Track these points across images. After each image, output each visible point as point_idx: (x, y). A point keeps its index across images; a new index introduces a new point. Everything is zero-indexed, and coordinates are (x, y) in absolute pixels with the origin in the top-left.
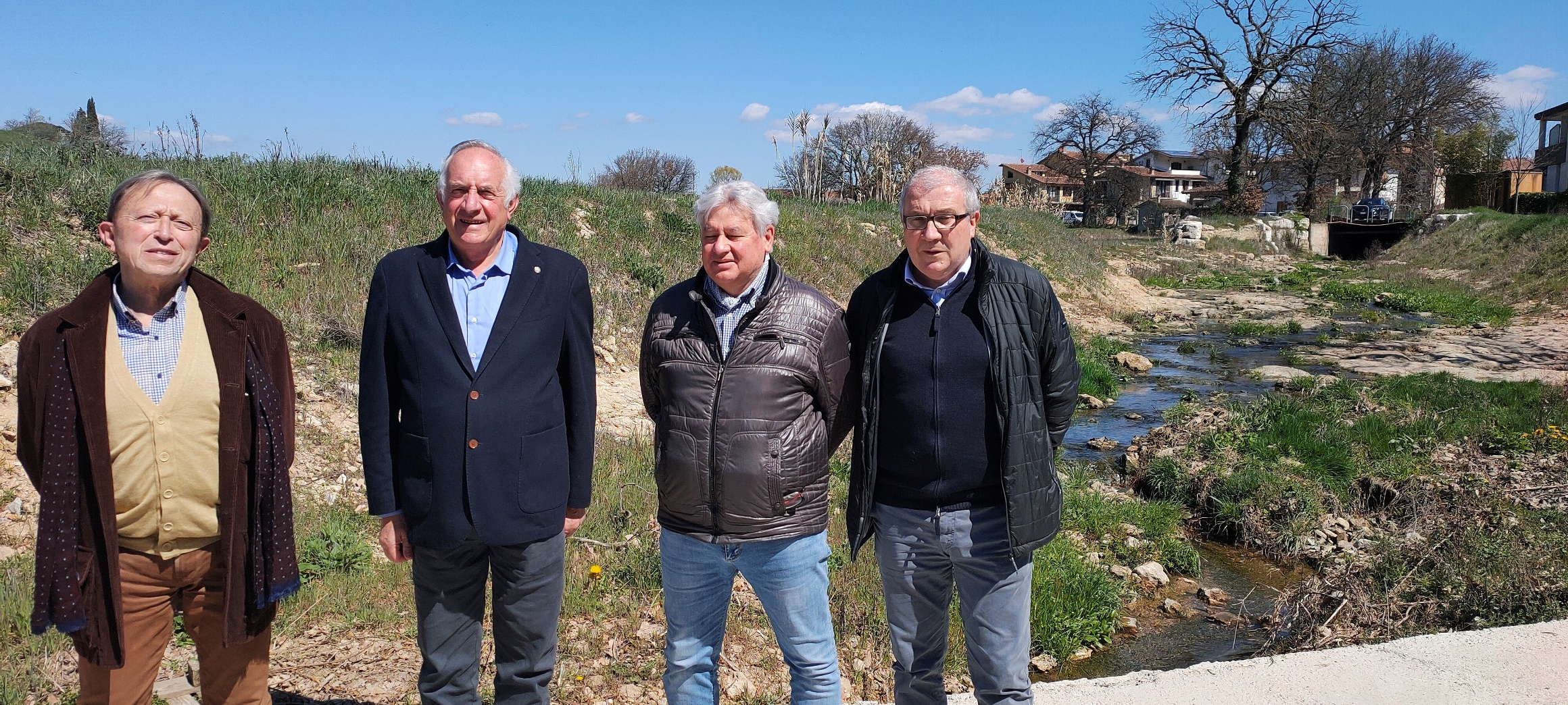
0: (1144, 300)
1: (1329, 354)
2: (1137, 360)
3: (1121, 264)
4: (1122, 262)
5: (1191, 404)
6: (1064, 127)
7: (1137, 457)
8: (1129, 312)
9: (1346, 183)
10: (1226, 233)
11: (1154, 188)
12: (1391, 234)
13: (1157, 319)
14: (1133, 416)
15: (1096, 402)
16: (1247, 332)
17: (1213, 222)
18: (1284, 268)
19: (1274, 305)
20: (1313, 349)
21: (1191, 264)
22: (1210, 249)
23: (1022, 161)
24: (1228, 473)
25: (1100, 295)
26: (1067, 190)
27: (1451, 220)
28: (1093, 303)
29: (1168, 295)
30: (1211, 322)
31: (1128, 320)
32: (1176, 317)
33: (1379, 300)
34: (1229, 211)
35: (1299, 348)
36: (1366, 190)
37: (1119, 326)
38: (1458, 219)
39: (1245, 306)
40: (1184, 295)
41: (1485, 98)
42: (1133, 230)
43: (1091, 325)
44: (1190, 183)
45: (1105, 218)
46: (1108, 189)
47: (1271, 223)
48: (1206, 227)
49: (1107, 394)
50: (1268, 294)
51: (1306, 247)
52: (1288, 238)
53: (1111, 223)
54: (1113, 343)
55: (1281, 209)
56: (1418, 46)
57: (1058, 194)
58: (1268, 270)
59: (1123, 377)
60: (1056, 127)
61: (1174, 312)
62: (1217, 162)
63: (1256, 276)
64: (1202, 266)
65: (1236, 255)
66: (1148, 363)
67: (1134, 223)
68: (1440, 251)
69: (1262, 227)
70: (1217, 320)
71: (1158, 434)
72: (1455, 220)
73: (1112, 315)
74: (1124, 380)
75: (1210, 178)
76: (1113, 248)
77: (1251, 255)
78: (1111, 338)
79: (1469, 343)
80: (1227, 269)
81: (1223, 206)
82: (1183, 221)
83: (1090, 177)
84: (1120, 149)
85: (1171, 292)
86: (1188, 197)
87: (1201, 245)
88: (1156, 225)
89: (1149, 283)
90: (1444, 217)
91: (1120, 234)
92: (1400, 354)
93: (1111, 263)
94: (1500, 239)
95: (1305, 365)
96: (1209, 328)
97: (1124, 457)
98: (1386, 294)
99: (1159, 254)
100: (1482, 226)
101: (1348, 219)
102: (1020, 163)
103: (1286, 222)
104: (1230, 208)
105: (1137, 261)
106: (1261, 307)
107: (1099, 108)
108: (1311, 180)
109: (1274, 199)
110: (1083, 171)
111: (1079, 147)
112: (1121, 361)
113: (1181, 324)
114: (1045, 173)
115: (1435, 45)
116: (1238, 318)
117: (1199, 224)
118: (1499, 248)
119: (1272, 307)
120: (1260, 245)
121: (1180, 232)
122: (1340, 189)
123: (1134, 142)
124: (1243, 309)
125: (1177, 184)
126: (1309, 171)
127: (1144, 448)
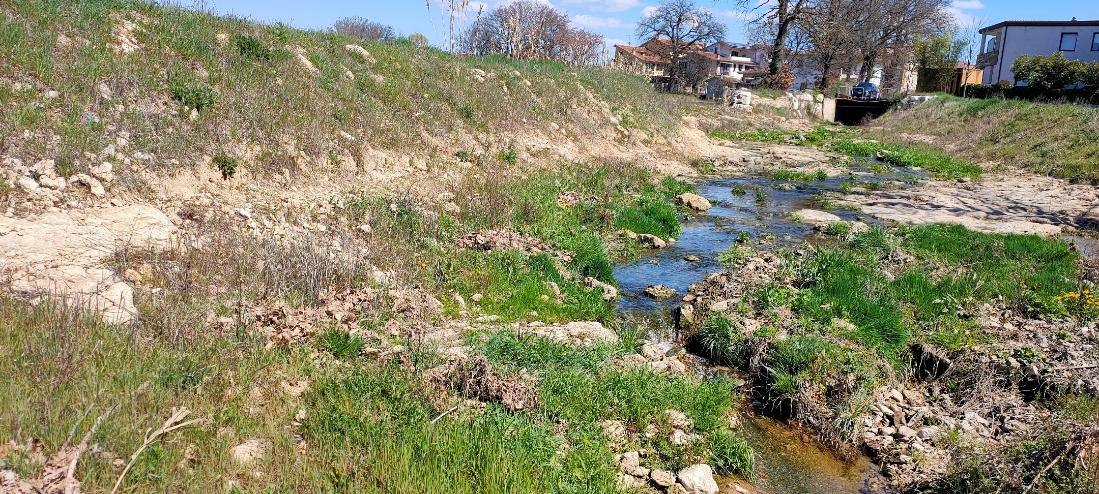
0: (708, 148)
1: (852, 200)
2: (699, 200)
3: (692, 119)
4: (693, 118)
5: (744, 248)
6: (659, 20)
7: (692, 309)
8: (695, 158)
9: (848, 72)
10: (767, 101)
11: (719, 68)
12: (879, 108)
13: (717, 164)
14: (691, 259)
15: (659, 242)
16: (785, 178)
17: (759, 93)
18: (806, 129)
19: (803, 156)
20: (839, 195)
21: (742, 122)
22: (755, 112)
23: (630, 43)
24: (783, 336)
25: (674, 143)
26: (659, 66)
27: (922, 100)
28: (667, 148)
29: (726, 145)
30: (757, 168)
31: (694, 164)
32: (732, 163)
33: (880, 156)
34: (770, 86)
35: (828, 194)
36: (862, 77)
37: (687, 169)
38: (926, 99)
39: (783, 156)
40: (737, 145)
41: (945, 17)
42: (703, 97)
43: (664, 167)
44: (744, 67)
45: (684, 88)
46: (688, 67)
47: (798, 96)
48: (754, 96)
49: (670, 233)
50: (798, 147)
51: (820, 115)
52: (808, 108)
53: (688, 91)
54: (680, 183)
55: (803, 87)
57: (653, 69)
58: (794, 129)
59: (686, 216)
60: (654, 20)
61: (731, 159)
62: (762, 52)
63: (787, 134)
64: (750, 124)
65: (774, 119)
66: (708, 204)
67: (704, 92)
68: (915, 122)
69: (792, 99)
70: (762, 166)
71: (713, 283)
72: (924, 100)
73: (681, 159)
74: (687, 219)
75: (757, 64)
76: (688, 108)
77: (784, 119)
78: (679, 179)
79: (958, 195)
80: (767, 127)
81: (766, 83)
82: (738, 91)
83: (676, 57)
84: (698, 39)
85: (728, 142)
86: (741, 76)
87: (750, 109)
88: (719, 93)
89: (712, 135)
90: (917, 98)
91: (693, 99)
92: (906, 202)
93: (685, 118)
94: (961, 115)
95: (834, 209)
96: (755, 173)
97: (679, 309)
98: (884, 151)
99: (720, 114)
100: (946, 105)
101: (849, 95)
102: (628, 45)
103: (808, 96)
104: (771, 84)
105: (704, 118)
106: (795, 157)
107: (685, 8)
108: (826, 67)
109: (799, 80)
110: (671, 53)
111: (669, 35)
112: (685, 201)
113: (735, 169)
114: (645, 53)
116: (778, 167)
117: (749, 94)
118: (960, 121)
119: (803, 158)
120: (790, 112)
121: (736, 99)
122: (843, 76)
123: (708, 34)
124: (781, 158)
125: (735, 66)
126: (826, 62)
127: (699, 299)
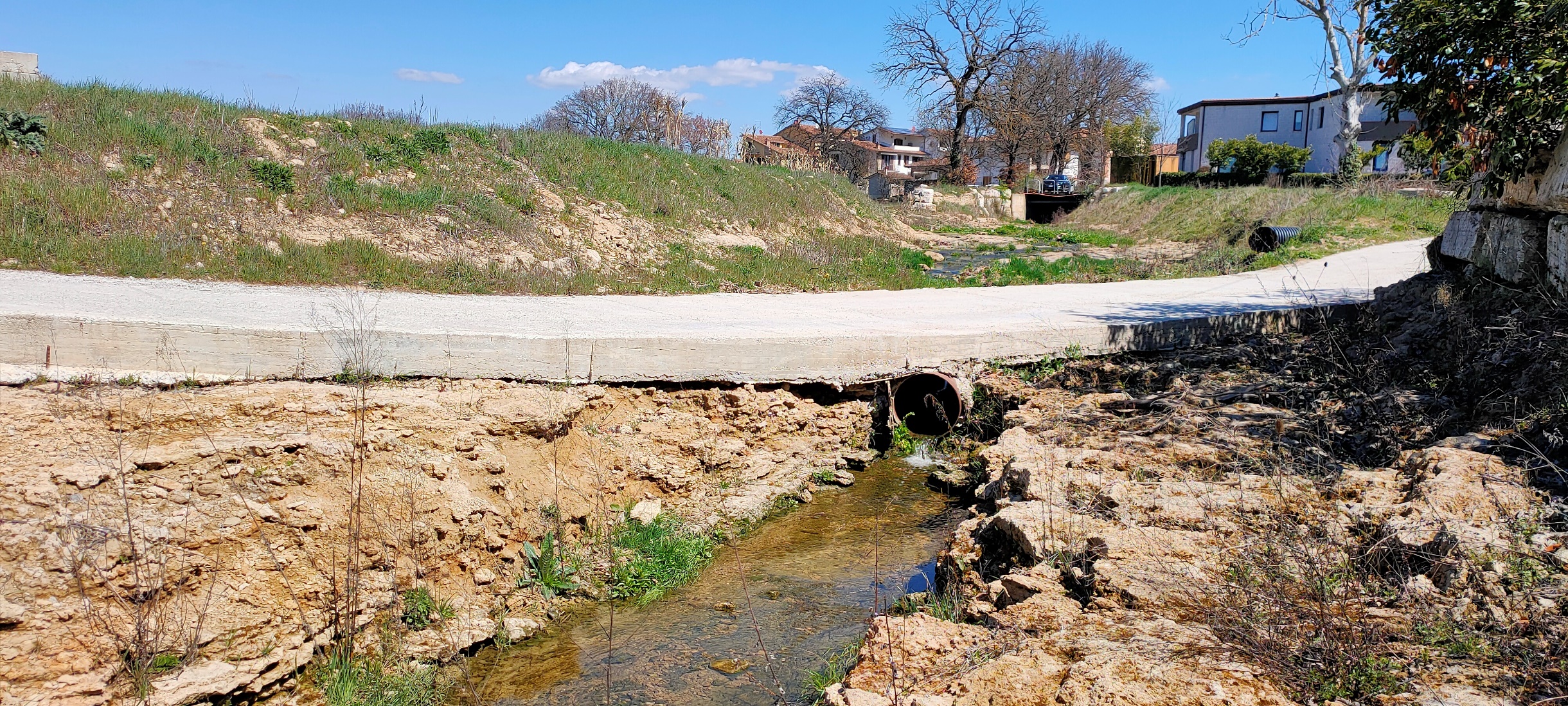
0: (918, 235)
6: (804, 102)
9: (1038, 162)
10: (951, 199)
11: (880, 161)
17: (941, 190)
18: (994, 227)
22: (940, 211)
23: (762, 132)
27: (1112, 192)
33: (1060, 238)
34: (952, 181)
36: (1054, 168)
38: (1115, 191)
41: (1143, 94)
44: (911, 158)
46: (841, 161)
47: (983, 192)
48: (936, 193)
50: (991, 236)
51: (1009, 213)
52: (995, 205)
55: (986, 182)
56: (1094, 49)
58: (983, 228)
62: (934, 139)
65: (959, 216)
68: (1102, 212)
69: (976, 195)
70: (966, 245)
75: (928, 154)
81: (948, 178)
82: (917, 189)
83: (827, 149)
84: (852, 125)
86: (909, 170)
87: (933, 208)
90: (1108, 189)
94: (1138, 202)
98: (1062, 236)
99: (907, 212)
100: (1130, 195)
101: (1039, 189)
102: (759, 134)
106: (990, 240)
107: (834, 87)
108: (1012, 159)
111: (815, 122)
113: (946, 247)
114: (782, 144)
115: (1106, 49)
117: (927, 191)
121: (917, 197)
122: (1033, 167)
123: (864, 120)
125: (899, 158)
126: (1010, 152)
